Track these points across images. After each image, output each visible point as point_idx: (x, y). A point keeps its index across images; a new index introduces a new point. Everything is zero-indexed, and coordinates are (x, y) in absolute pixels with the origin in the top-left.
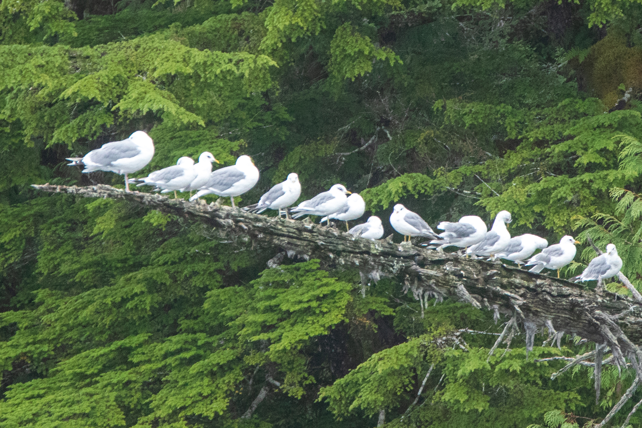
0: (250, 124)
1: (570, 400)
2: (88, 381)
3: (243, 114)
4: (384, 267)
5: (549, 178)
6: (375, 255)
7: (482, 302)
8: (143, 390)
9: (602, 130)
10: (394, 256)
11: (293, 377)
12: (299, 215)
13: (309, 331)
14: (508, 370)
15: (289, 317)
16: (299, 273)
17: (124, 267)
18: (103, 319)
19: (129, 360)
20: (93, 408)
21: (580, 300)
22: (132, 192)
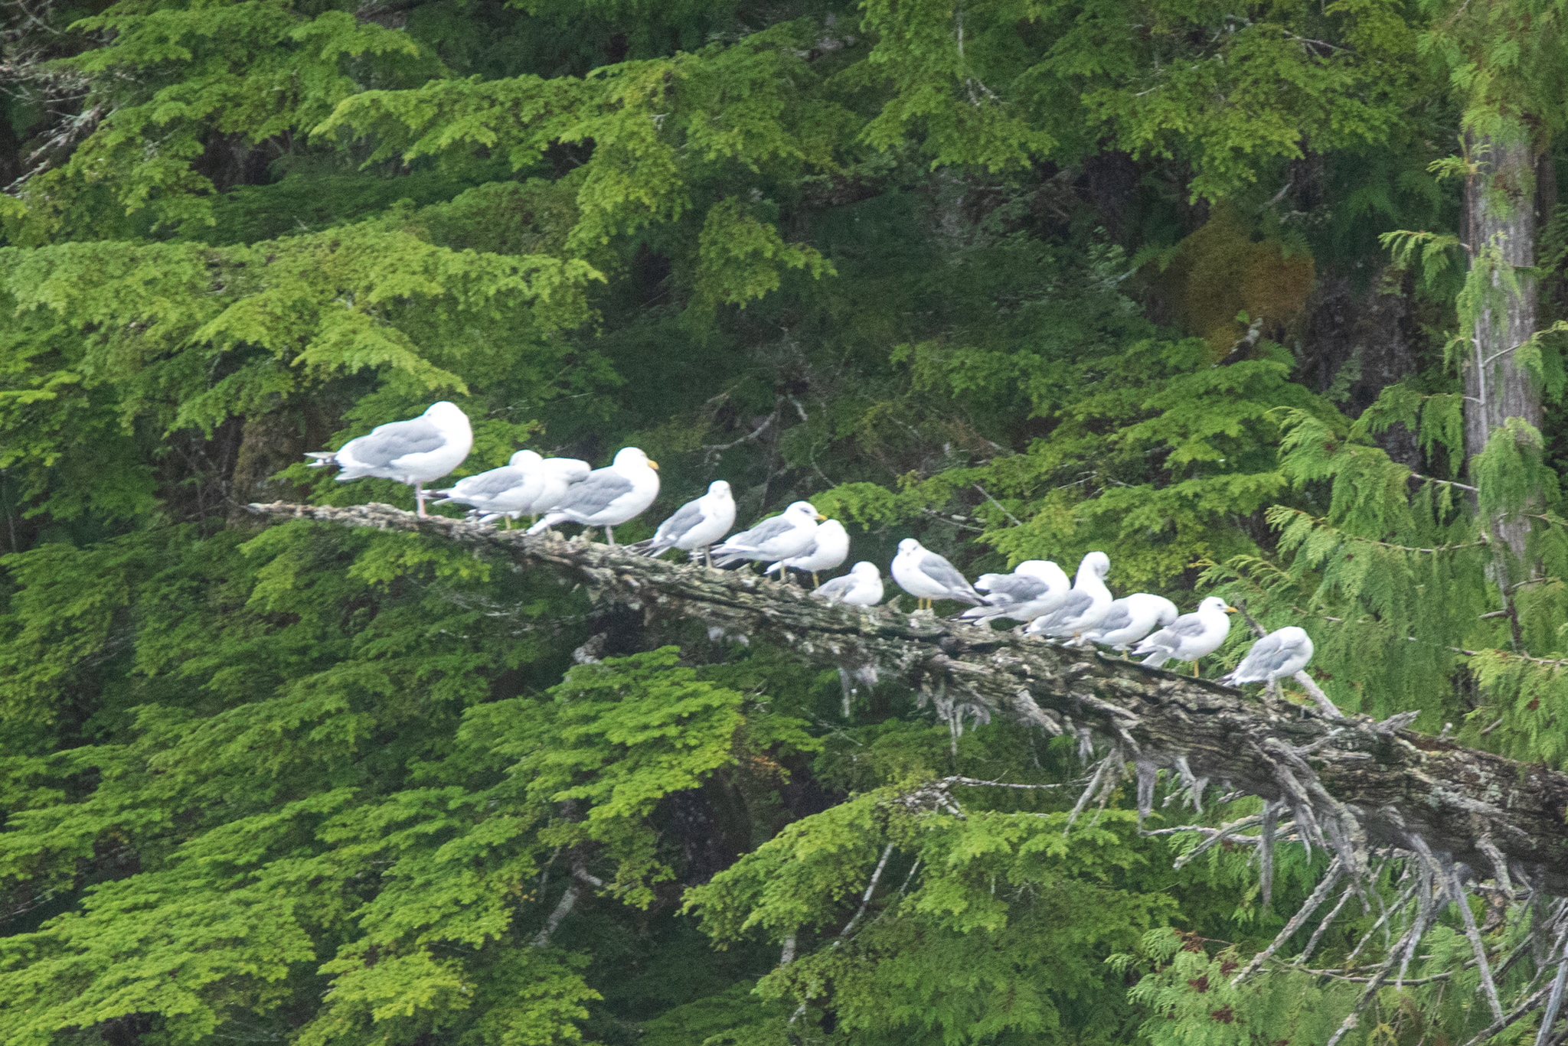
0: (548, 391)
1: (1159, 909)
2: (240, 876)
3: (533, 374)
4: (884, 658)
5: (1115, 491)
6: (867, 636)
7: (1061, 722)
8: (344, 894)
9: (1215, 398)
10: (904, 636)
11: (632, 868)
12: (729, 560)
13: (662, 782)
14: (1044, 853)
15: (623, 757)
16: (640, 672)
17: (302, 662)
18: (265, 760)
19: (319, 837)
20: (253, 928)
21: (1239, 718)
22: (430, 518)
